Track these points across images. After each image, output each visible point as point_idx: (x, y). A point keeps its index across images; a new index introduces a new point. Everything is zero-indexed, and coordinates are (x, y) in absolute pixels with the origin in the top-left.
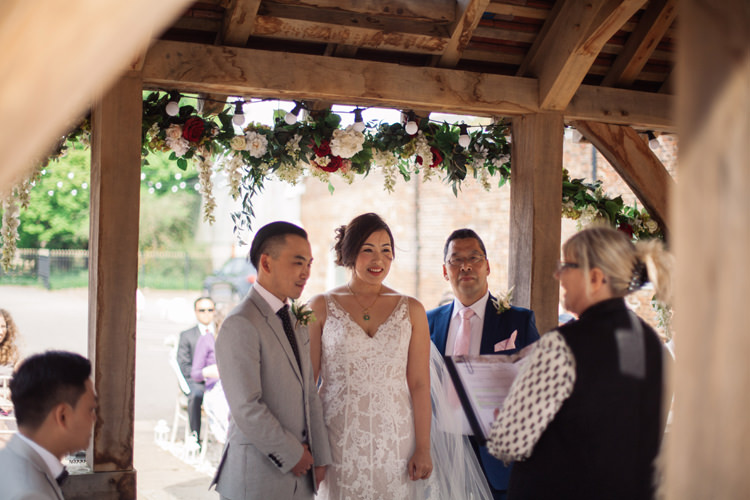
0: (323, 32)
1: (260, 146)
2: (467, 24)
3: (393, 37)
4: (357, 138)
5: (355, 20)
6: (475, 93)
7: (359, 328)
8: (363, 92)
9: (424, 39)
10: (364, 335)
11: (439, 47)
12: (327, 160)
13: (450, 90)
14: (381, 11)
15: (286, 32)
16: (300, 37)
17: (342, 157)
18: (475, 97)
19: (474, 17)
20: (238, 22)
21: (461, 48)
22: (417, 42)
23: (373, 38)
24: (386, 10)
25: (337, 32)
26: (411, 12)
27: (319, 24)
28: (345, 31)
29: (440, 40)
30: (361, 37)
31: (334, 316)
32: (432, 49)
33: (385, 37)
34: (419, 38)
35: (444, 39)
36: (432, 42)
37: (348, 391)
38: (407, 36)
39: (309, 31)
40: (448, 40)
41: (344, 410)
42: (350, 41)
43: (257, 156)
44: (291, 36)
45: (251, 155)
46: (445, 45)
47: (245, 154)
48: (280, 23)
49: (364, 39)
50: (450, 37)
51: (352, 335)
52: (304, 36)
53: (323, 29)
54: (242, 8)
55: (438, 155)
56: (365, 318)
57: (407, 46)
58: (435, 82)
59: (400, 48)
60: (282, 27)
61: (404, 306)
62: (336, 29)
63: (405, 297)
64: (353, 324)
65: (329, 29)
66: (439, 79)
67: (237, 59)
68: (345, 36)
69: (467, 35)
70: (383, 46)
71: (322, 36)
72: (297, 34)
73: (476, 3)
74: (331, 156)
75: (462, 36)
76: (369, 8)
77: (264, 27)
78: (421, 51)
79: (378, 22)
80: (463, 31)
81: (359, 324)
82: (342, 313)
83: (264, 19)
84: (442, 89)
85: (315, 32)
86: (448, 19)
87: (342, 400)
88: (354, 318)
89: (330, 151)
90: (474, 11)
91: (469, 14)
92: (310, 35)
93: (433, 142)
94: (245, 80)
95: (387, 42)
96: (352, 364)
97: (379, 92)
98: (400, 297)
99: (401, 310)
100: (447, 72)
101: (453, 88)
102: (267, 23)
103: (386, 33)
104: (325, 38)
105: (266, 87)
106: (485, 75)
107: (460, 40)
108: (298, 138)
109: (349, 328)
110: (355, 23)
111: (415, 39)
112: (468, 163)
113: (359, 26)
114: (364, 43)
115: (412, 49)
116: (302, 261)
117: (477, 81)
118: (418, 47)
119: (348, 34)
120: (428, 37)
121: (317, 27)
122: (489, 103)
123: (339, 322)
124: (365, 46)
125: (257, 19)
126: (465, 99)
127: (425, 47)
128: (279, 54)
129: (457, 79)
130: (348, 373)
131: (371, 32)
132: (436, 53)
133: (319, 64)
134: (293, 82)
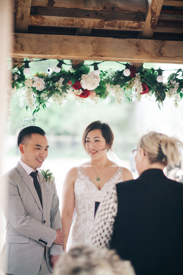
0: (70, 22)
1: (41, 84)
2: (153, 13)
3: (110, 22)
4: (95, 79)
5: (88, 14)
6: (160, 52)
7: (94, 185)
8: (92, 54)
9: (129, 23)
10: (96, 189)
11: (139, 27)
12: (81, 91)
13: (145, 51)
14: (101, 9)
15: (49, 23)
16: (57, 25)
17: (89, 89)
18: (160, 54)
19: (156, 9)
20: (21, 19)
21: (153, 26)
22: (125, 25)
23: (99, 24)
24: (105, 8)
25: (78, 21)
26: (119, 8)
27: (66, 18)
28: (82, 21)
29: (139, 23)
30: (92, 23)
31: (80, 178)
32: (135, 28)
33: (106, 23)
34: (126, 22)
35: (141, 22)
36: (135, 24)
37: (88, 220)
38: (118, 22)
39: (61, 22)
40: (144, 23)
41: (85, 230)
42: (86, 26)
43: (40, 90)
44: (51, 25)
45: (37, 89)
46: (142, 26)
47: (34, 89)
48: (44, 18)
49: (94, 25)
50: (145, 21)
51: (89, 189)
52: (59, 24)
53: (69, 20)
54: (21, 12)
55: (146, 87)
56: (97, 180)
57: (120, 27)
58: (135, 47)
59: (116, 29)
60: (45, 21)
61: (120, 173)
62: (76, 20)
63: (121, 168)
64: (90, 183)
65: (72, 20)
66: (137, 45)
67: (19, 39)
68: (82, 23)
69: (154, 20)
70: (105, 28)
71: (69, 24)
72: (55, 24)
73: (156, 1)
74: (83, 89)
75: (152, 20)
76: (94, 8)
77: (35, 21)
78: (128, 29)
79: (102, 14)
80: (152, 17)
81: (93, 183)
82: (85, 177)
83: (34, 17)
84: (139, 51)
85: (65, 22)
86: (142, 11)
87: (85, 224)
88: (91, 179)
89: (81, 87)
90: (155, 6)
91: (153, 8)
92: (62, 24)
93: (143, 80)
94: (23, 50)
95: (107, 26)
96: (89, 205)
97: (101, 54)
98: (118, 167)
99: (118, 175)
100: (142, 41)
101: (147, 50)
102: (36, 19)
103: (106, 21)
104: (71, 25)
105: (35, 54)
106: (167, 42)
107: (151, 22)
108: (62, 80)
109: (87, 185)
110: (88, 16)
111: (124, 23)
112: (166, 91)
113: (89, 18)
114: (94, 27)
115: (124, 29)
116: (39, 147)
117: (161, 45)
118: (127, 27)
119: (84, 22)
120: (131, 22)
121: (65, 20)
122: (170, 57)
123: (83, 182)
124: (95, 28)
125: (30, 17)
126: (154, 55)
127: (130, 27)
128: (42, 36)
129: (149, 44)
130: (87, 209)
131: (97, 21)
132: (138, 30)
133: (66, 40)
134: (51, 50)
